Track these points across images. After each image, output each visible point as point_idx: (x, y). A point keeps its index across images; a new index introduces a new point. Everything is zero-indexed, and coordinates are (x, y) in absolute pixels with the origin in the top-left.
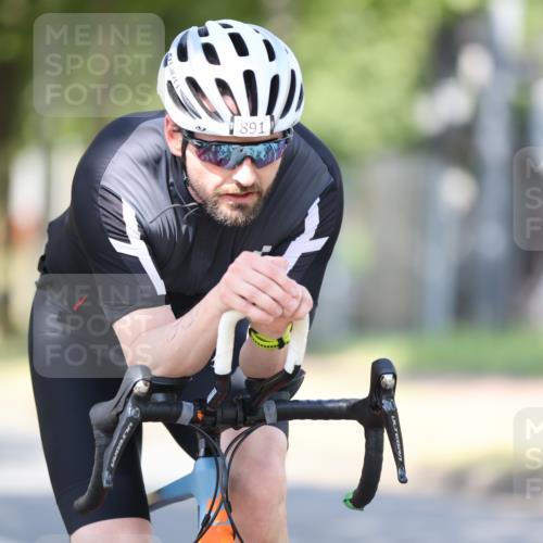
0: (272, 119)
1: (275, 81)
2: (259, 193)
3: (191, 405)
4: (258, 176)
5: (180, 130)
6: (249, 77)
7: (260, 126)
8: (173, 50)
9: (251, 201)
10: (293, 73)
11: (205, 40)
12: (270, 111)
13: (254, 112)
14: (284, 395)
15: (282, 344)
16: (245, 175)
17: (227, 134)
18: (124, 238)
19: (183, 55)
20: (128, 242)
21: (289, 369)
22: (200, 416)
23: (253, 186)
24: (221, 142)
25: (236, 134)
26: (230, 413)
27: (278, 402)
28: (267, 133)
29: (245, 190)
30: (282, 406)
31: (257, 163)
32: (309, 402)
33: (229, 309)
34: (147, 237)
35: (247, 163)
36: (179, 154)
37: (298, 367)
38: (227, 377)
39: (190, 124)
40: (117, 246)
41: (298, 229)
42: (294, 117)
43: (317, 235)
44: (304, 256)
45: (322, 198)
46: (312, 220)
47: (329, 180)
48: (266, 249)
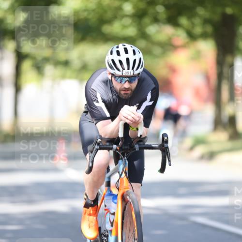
0: (133, 71)
1: (135, 61)
2: (131, 90)
3: (116, 146)
4: (131, 86)
5: (111, 73)
6: (128, 60)
7: (130, 72)
8: (110, 52)
9: (129, 92)
11: (117, 49)
12: (133, 69)
13: (129, 69)
14: (141, 143)
15: (137, 129)
16: (127, 85)
17: (121, 74)
18: (97, 101)
19: (111, 53)
20: (98, 103)
21: (139, 136)
22: (118, 148)
23: (129, 88)
24: (120, 77)
25: (124, 74)
26: (126, 147)
27: (139, 145)
28: (132, 74)
30: (140, 146)
31: (130, 82)
32: (147, 145)
33: (121, 120)
34: (104, 101)
35: (127, 82)
36: (111, 79)
37: (141, 136)
38: (122, 138)
39: (112, 72)
40: (96, 104)
41: (145, 99)
42: (140, 70)
43: (150, 101)
44: (147, 107)
45: (152, 91)
46: (149, 97)
47: (154, 86)
48: (138, 104)
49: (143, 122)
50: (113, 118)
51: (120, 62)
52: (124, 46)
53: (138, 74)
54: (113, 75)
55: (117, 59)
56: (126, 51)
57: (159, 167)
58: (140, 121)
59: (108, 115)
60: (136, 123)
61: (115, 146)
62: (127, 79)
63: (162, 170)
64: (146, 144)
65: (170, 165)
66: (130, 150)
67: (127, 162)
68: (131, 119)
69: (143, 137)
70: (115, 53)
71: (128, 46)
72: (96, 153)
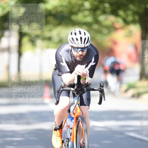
2: (83, 56)
4: (83, 53)
6: (81, 38)
7: (82, 46)
10: (88, 37)
11: (75, 32)
12: (84, 43)
14: (88, 87)
15: (85, 79)
16: (80, 53)
17: (77, 47)
18: (62, 62)
21: (86, 83)
22: (74, 90)
23: (82, 55)
25: (79, 47)
26: (79, 89)
27: (86, 88)
28: (84, 47)
29: (81, 55)
31: (82, 51)
35: (81, 51)
36: (71, 49)
37: (87, 83)
38: (76, 84)
39: (72, 45)
40: (62, 64)
41: (91, 61)
42: (88, 44)
43: (94, 62)
44: (92, 66)
45: (95, 56)
46: (93, 60)
47: (96, 54)
48: (86, 64)
49: (89, 75)
50: (71, 72)
51: (77, 39)
52: (79, 29)
53: (87, 46)
54: (72, 46)
55: (75, 37)
56: (80, 33)
57: (98, 101)
58: (87, 74)
59: (69, 70)
60: (85, 75)
61: (72, 89)
62: (81, 49)
63: (100, 103)
64: (91, 87)
65: (105, 100)
66: (81, 91)
67: (79, 98)
68: (82, 73)
69: (89, 83)
70: (73, 34)
71: (81, 30)
72: (61, 93)
